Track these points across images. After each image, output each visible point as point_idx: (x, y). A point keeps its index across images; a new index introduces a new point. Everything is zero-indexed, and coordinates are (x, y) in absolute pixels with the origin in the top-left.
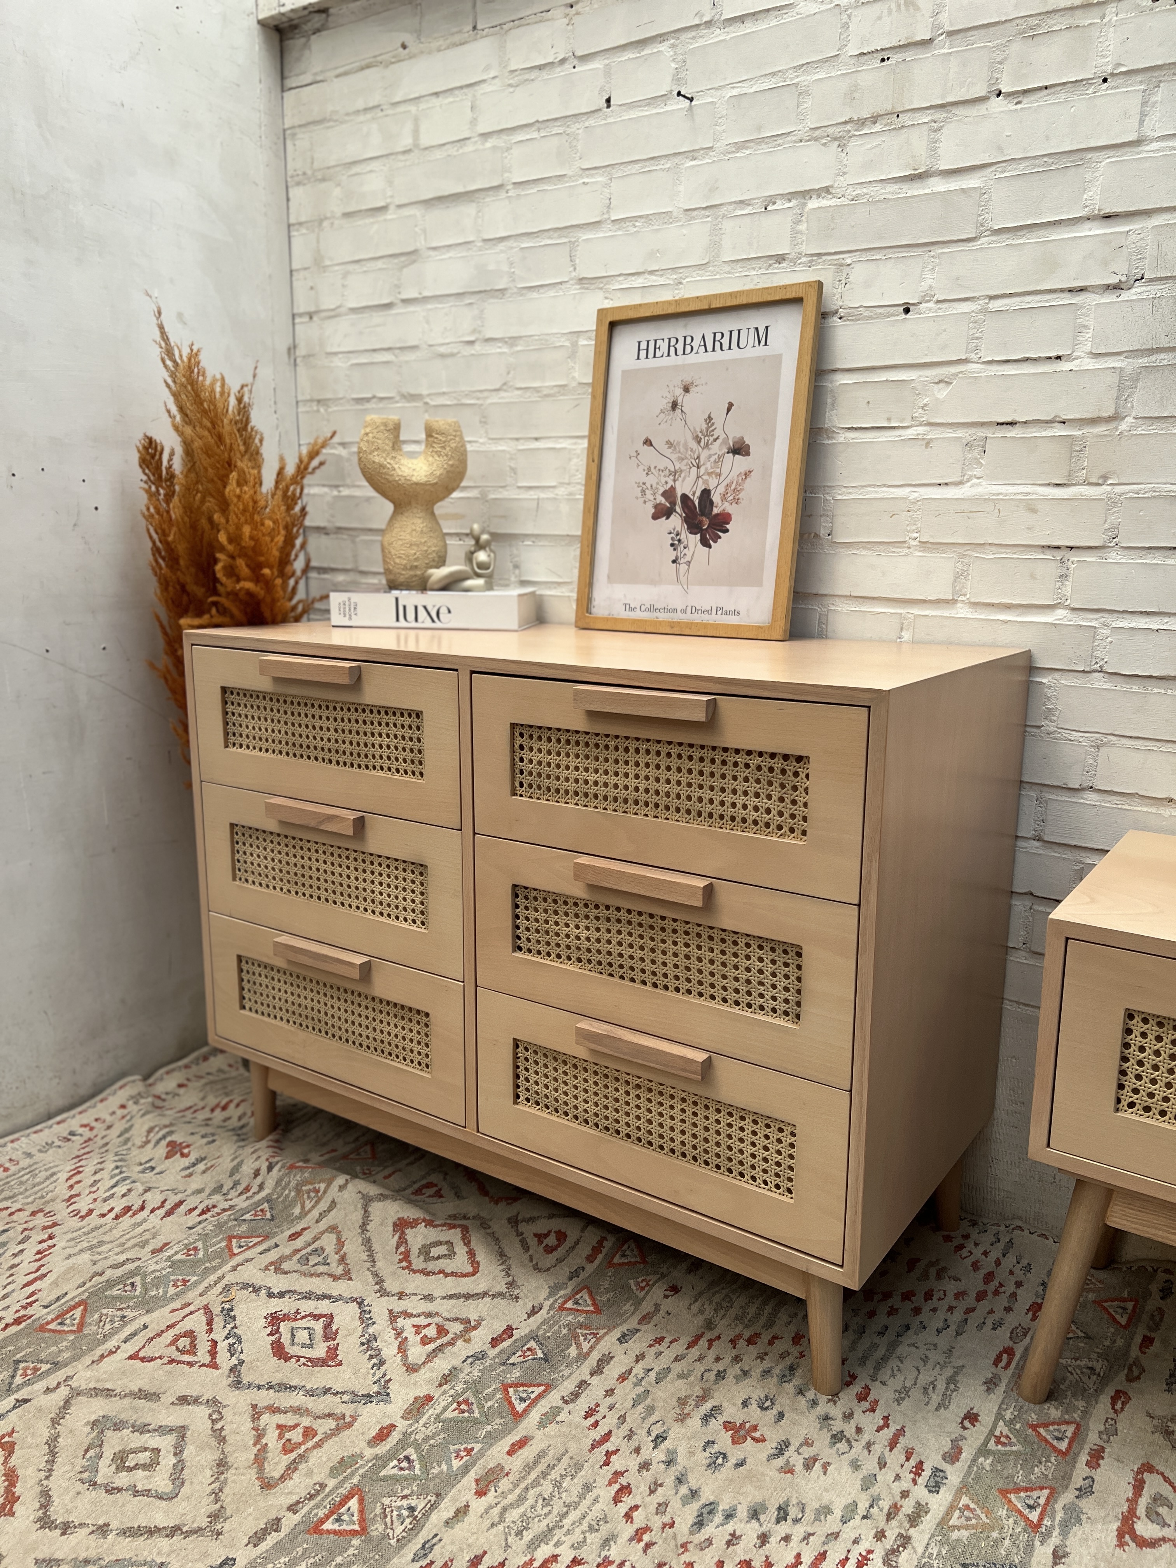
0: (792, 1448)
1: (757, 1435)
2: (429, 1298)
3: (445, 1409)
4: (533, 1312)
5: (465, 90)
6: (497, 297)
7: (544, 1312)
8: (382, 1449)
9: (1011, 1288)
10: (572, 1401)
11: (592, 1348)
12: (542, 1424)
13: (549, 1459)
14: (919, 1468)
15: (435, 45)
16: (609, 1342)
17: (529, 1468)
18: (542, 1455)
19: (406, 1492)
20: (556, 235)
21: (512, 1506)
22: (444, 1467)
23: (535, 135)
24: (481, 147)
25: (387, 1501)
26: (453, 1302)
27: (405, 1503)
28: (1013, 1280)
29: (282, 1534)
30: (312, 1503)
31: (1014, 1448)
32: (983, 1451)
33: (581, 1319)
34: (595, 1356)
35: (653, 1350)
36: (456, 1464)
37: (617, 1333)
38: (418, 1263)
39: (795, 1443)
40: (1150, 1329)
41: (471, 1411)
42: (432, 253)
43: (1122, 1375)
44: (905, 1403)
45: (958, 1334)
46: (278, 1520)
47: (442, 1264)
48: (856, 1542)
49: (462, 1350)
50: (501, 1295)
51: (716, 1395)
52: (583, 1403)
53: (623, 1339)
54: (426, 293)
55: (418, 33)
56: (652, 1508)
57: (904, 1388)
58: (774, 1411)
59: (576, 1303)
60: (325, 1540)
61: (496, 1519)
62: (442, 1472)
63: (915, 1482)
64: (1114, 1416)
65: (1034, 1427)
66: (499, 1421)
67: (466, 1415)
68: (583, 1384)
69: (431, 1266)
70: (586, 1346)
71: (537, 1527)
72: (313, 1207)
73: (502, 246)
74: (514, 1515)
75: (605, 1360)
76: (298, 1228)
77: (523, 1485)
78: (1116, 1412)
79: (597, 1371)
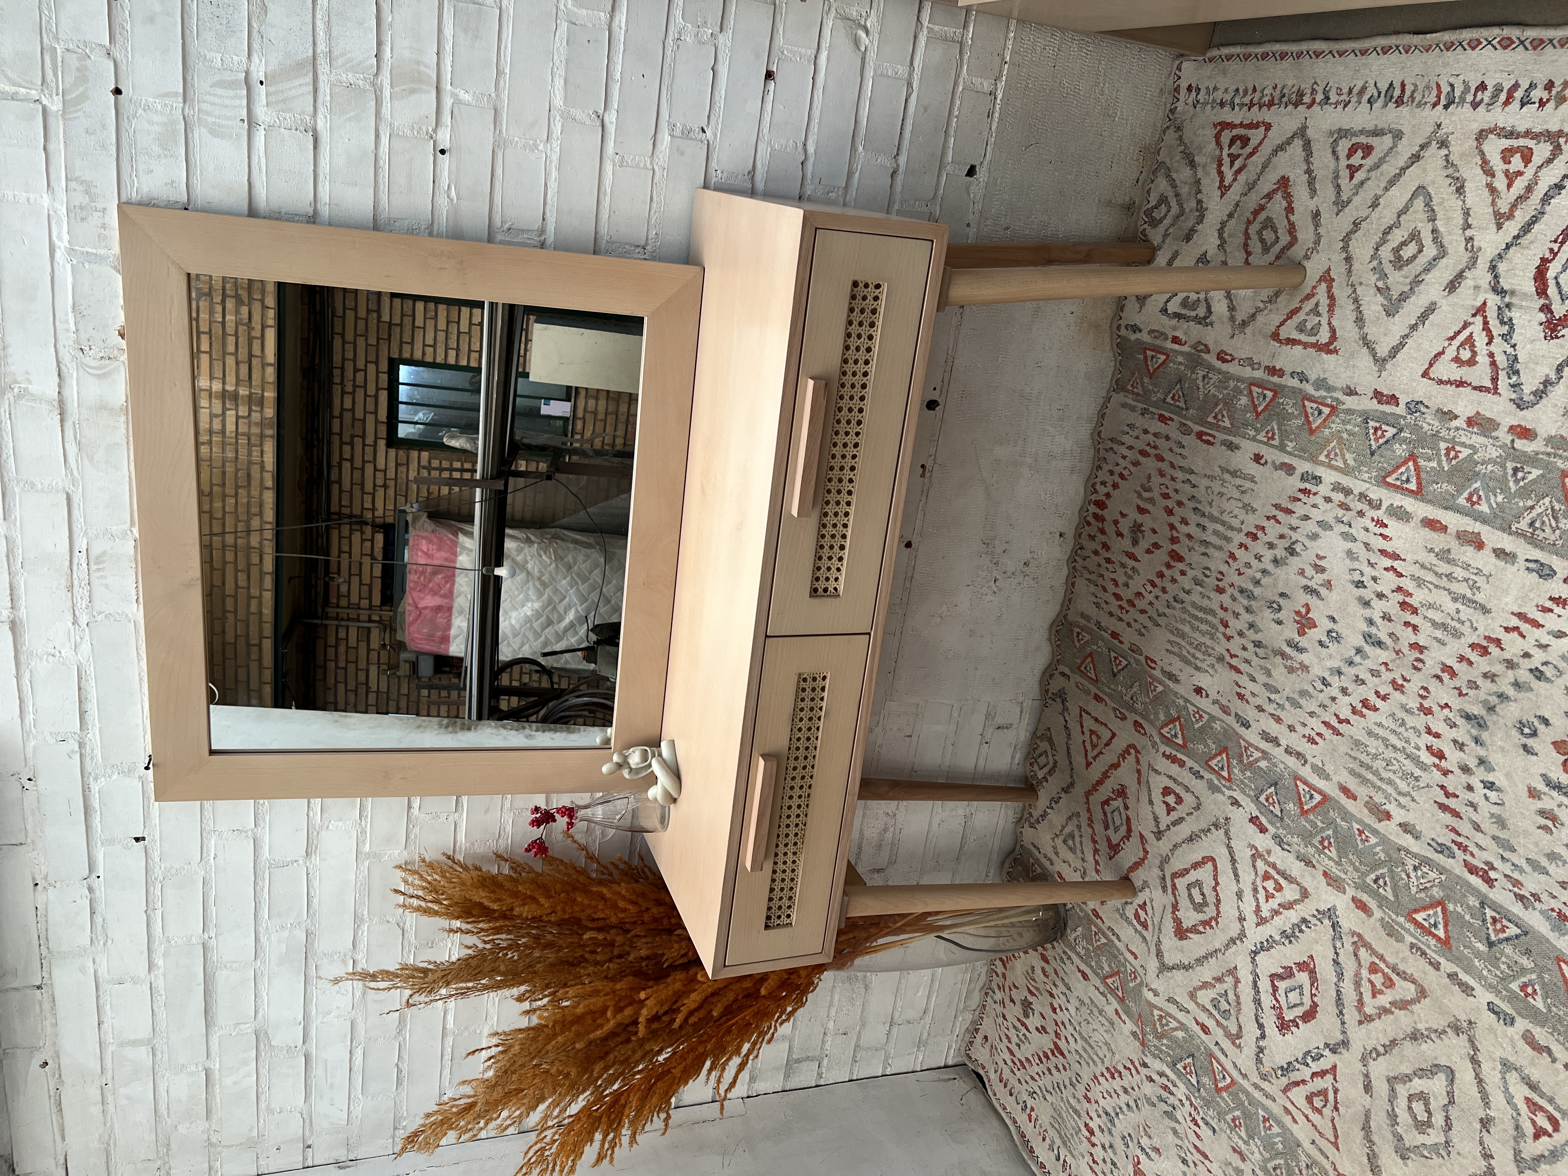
0: (1309, 584)
1: (1303, 611)
2: (1239, 895)
3: (1330, 859)
4: (1236, 803)
5: (101, 993)
6: (313, 941)
7: (1235, 794)
8: (1372, 904)
9: (1150, 438)
10: (1304, 757)
11: (1257, 749)
12: (1327, 778)
13: (1355, 766)
14: (1304, 491)
15: (49, 1030)
16: (1252, 736)
17: (1364, 781)
18: (1352, 772)
19: (1404, 876)
20: (260, 883)
21: (1396, 788)
22: (1378, 849)
23: (159, 913)
24: (162, 970)
25: (1414, 890)
26: (1240, 873)
27: (1412, 875)
28: (1142, 436)
29: (1458, 970)
30: (1428, 951)
31: (1276, 427)
32: (1282, 448)
33: (1235, 762)
34: (1264, 745)
35: (1250, 699)
36: (1373, 840)
37: (1242, 731)
38: (1211, 911)
39: (1305, 582)
40: (1166, 339)
41: (1329, 837)
42: (260, 1016)
43: (1205, 356)
44: (1255, 506)
45: (1192, 472)
46: (1449, 976)
47: (1208, 891)
48: (1367, 530)
49: (1278, 857)
50: (1227, 833)
51: (1276, 647)
52: (1304, 747)
53: (1246, 725)
54: (301, 1017)
55: (33, 1049)
56: (1376, 680)
57: (1243, 507)
58: (1281, 601)
59: (1222, 769)
60: (1454, 933)
61: (1408, 798)
62: (1383, 850)
63: (1315, 494)
64: (1236, 361)
65: (1258, 414)
66: (1331, 813)
67: (1332, 840)
68: (1288, 751)
69: (1211, 899)
70: (1256, 754)
71: (1409, 766)
72: (1175, 1019)
73: (263, 939)
74: (1403, 786)
75: (1266, 736)
76: (1197, 1029)
77: (1379, 783)
78: (1233, 359)
79: (1275, 741)
